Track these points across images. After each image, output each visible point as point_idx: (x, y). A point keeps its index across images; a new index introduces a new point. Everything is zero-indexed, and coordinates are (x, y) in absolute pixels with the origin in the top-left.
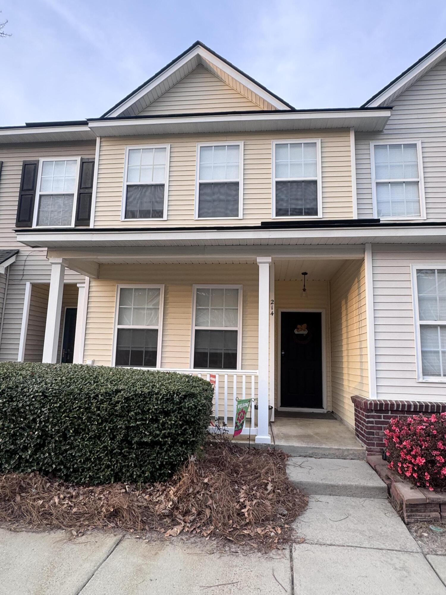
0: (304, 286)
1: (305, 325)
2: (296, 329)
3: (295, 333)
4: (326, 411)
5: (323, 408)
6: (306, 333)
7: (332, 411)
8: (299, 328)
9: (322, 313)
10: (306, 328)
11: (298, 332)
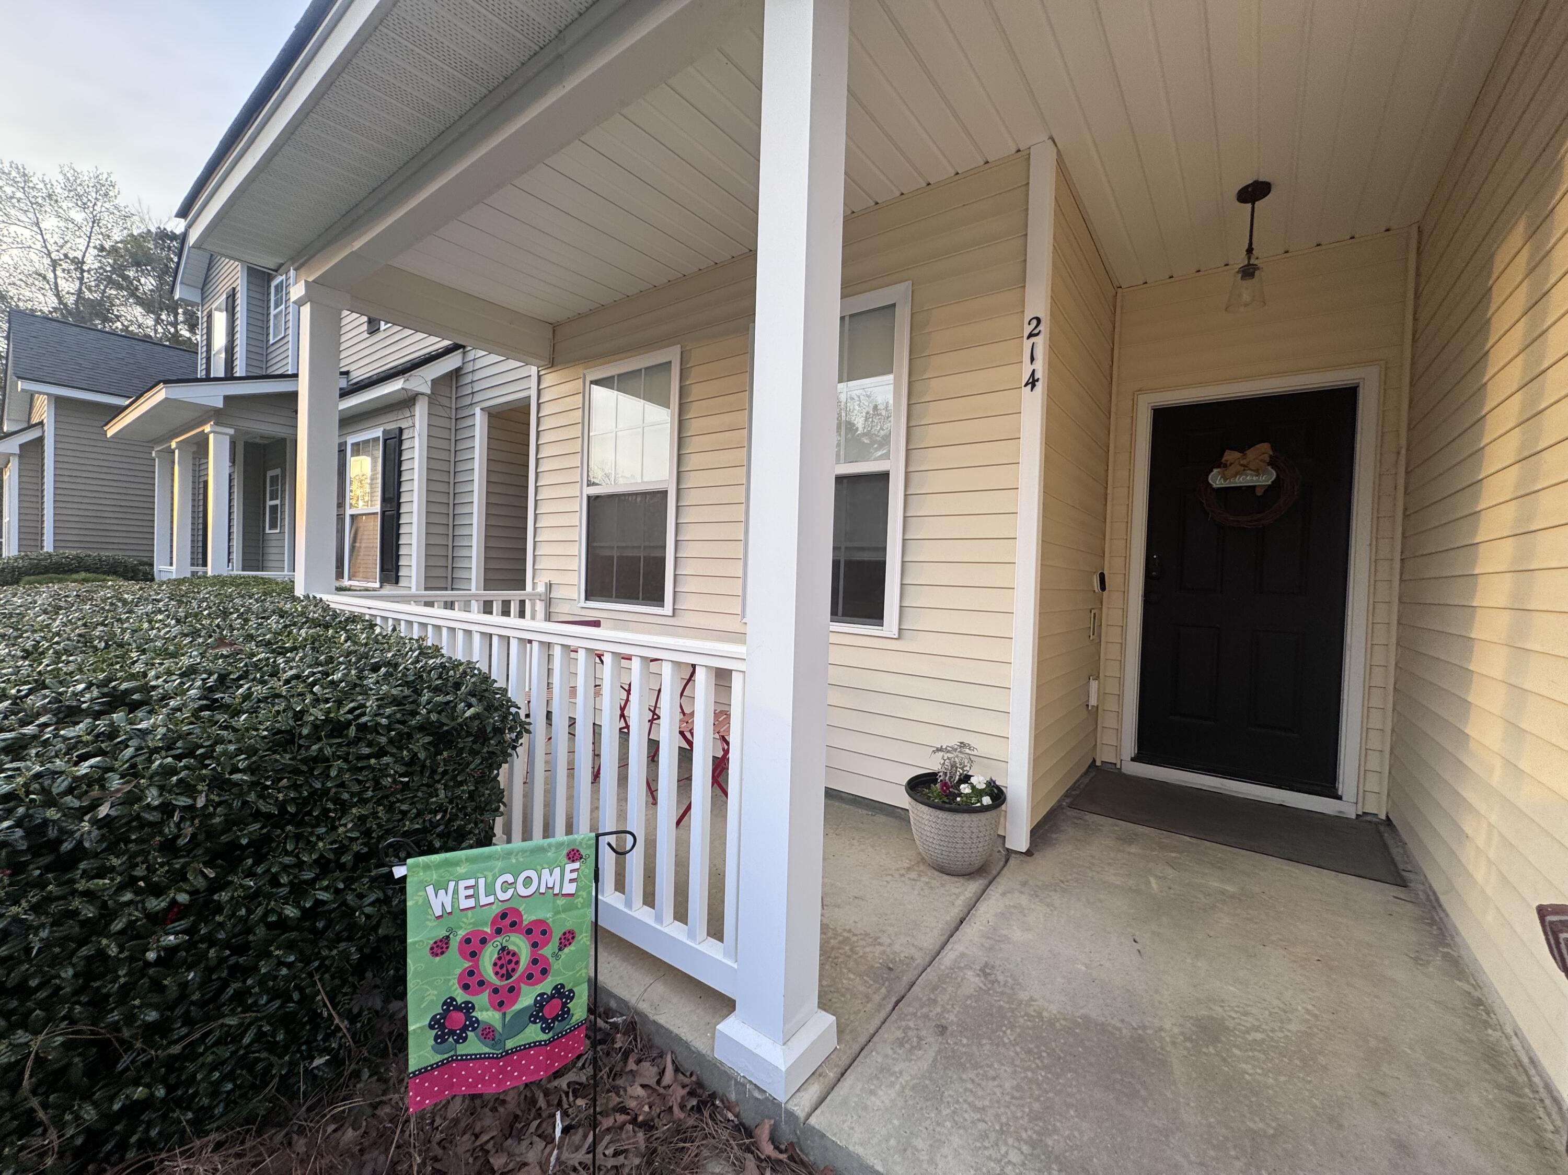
0: (1250, 250)
1: (1264, 450)
2: (1215, 471)
3: (1211, 485)
4: (1351, 812)
5: (1340, 798)
6: (1269, 483)
7: (1387, 817)
8: (1231, 464)
9: (1361, 385)
10: (1268, 459)
11: (1225, 480)
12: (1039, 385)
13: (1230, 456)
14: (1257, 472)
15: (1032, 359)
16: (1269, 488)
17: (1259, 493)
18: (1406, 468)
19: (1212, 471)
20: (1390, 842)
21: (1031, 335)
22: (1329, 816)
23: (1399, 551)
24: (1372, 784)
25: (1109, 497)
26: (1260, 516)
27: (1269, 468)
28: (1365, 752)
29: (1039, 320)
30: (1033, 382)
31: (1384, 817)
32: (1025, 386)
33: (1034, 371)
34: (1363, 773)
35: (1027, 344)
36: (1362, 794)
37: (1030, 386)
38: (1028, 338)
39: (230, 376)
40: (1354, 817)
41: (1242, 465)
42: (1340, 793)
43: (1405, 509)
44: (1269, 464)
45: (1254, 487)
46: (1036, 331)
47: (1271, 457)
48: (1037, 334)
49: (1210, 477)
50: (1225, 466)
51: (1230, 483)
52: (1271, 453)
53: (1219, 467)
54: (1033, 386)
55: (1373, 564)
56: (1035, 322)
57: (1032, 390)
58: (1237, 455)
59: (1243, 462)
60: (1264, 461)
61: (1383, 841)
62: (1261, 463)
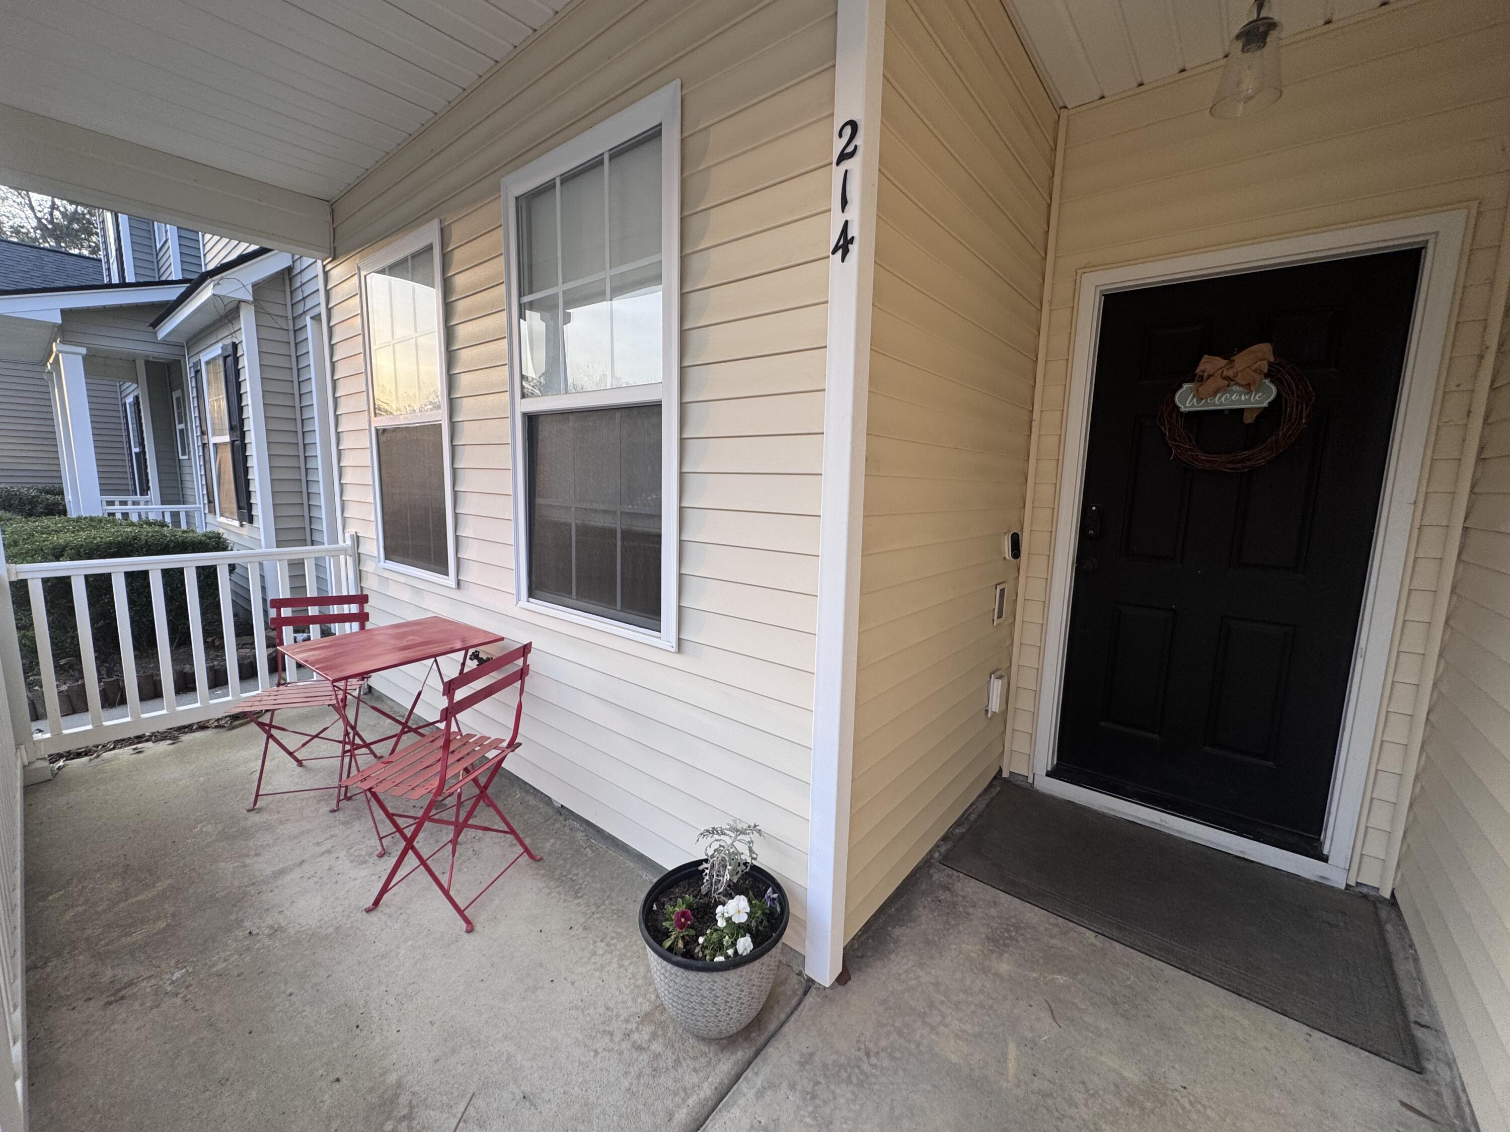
1: (1261, 353)
2: (1186, 386)
3: (1178, 408)
4: (1338, 880)
5: (1325, 859)
6: (1265, 405)
7: (1393, 895)
8: (1210, 376)
9: (1431, 245)
10: (1265, 367)
11: (1199, 401)
12: (854, 248)
13: (1209, 364)
14: (1248, 387)
15: (844, 202)
16: (1264, 414)
17: (1249, 419)
18: (1493, 382)
19: (1180, 387)
20: (1394, 944)
21: (844, 157)
22: (1307, 881)
23: (1462, 515)
24: (1375, 847)
25: (1035, 425)
26: (1246, 453)
27: (1267, 381)
28: (1369, 803)
29: (853, 124)
30: (844, 245)
31: (1387, 895)
32: (834, 252)
33: (846, 222)
34: (1363, 832)
35: (837, 173)
36: (1358, 858)
37: (840, 252)
38: (838, 164)
39: (123, 285)
40: (1343, 887)
41: (1225, 378)
42: (1325, 852)
43: (1481, 449)
44: (1267, 376)
45: (1242, 410)
46: (850, 149)
47: (1270, 364)
48: (852, 154)
49: (1177, 395)
50: (1201, 379)
51: (1207, 404)
52: (1272, 359)
53: (1191, 380)
54: (846, 252)
55: (1415, 533)
56: (848, 131)
57: (843, 260)
58: (1220, 362)
59: (1230, 373)
60: (1261, 372)
61: (1385, 944)
62: (1255, 375)
